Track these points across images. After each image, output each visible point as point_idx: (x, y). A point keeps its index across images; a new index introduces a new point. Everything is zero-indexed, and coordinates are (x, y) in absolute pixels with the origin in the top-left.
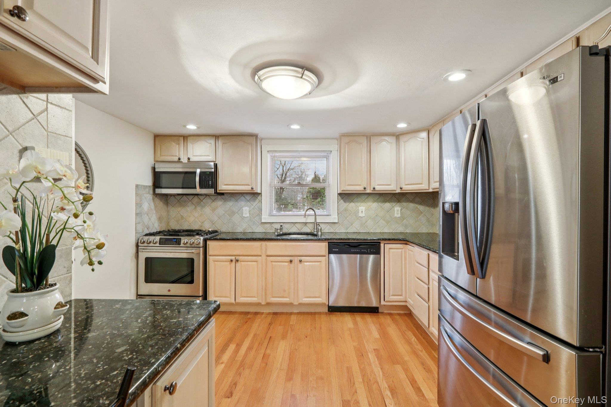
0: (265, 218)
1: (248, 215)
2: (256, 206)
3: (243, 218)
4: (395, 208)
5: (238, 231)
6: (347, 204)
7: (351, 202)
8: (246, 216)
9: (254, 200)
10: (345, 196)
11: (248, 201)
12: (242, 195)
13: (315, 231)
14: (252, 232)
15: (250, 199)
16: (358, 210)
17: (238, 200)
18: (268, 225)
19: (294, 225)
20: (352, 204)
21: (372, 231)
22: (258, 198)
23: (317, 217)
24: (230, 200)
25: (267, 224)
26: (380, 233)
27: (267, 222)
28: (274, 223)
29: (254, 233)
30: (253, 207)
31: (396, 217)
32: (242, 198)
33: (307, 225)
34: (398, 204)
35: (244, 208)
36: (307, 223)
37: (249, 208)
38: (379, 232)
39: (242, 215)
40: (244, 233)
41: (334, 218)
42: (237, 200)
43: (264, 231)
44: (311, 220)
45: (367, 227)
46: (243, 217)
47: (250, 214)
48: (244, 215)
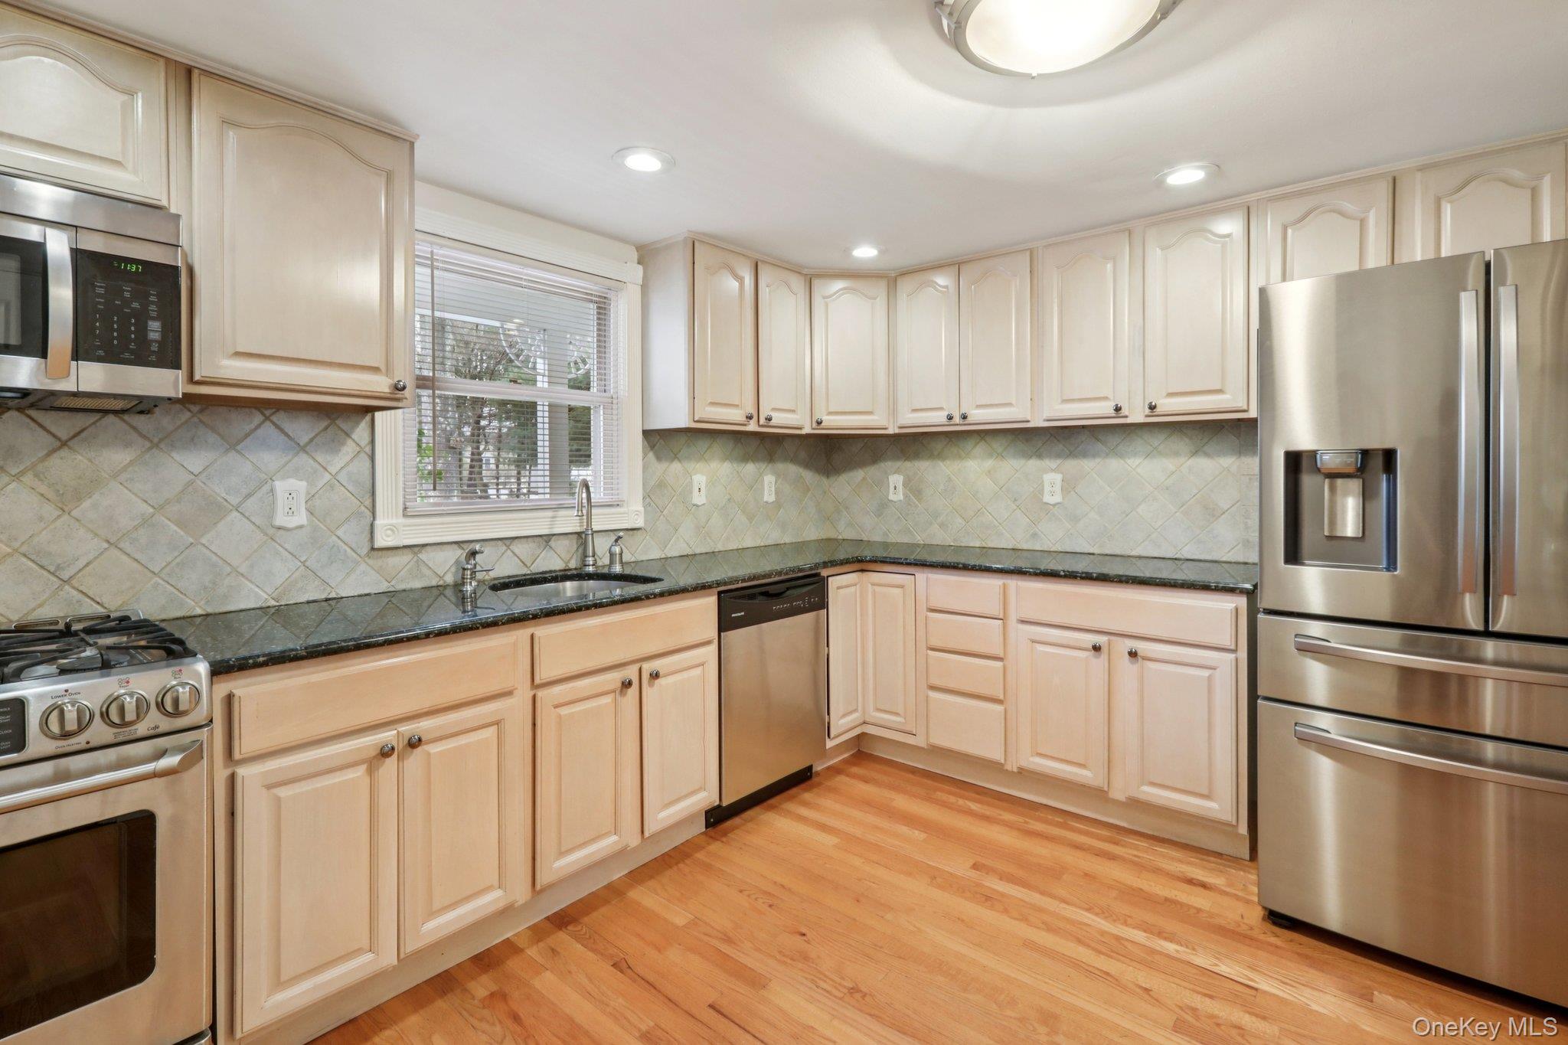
0: (391, 528)
1: (301, 518)
2: (344, 472)
3: (273, 532)
4: (765, 478)
5: (243, 606)
6: (664, 465)
7: (672, 461)
8: (292, 522)
9: (334, 445)
10: (659, 440)
11: (303, 449)
12: (267, 418)
13: (591, 563)
14: (323, 596)
15: (311, 440)
16: (691, 483)
17: (240, 441)
18: (405, 558)
19: (508, 547)
20: (676, 466)
21: (720, 547)
22: (355, 436)
23: (594, 511)
24: (192, 443)
25: (400, 552)
26: (737, 550)
27: (401, 544)
28: (428, 547)
29: (333, 603)
30: (327, 477)
31: (767, 502)
32: (268, 429)
33: (552, 543)
34: (770, 465)
35: (281, 486)
36: (554, 535)
37: (304, 483)
38: (735, 547)
39: (271, 516)
40: (279, 613)
41: (633, 513)
42: (233, 445)
43: (384, 587)
44: (568, 522)
45: (709, 537)
46: (271, 531)
47: (310, 512)
48: (280, 520)
